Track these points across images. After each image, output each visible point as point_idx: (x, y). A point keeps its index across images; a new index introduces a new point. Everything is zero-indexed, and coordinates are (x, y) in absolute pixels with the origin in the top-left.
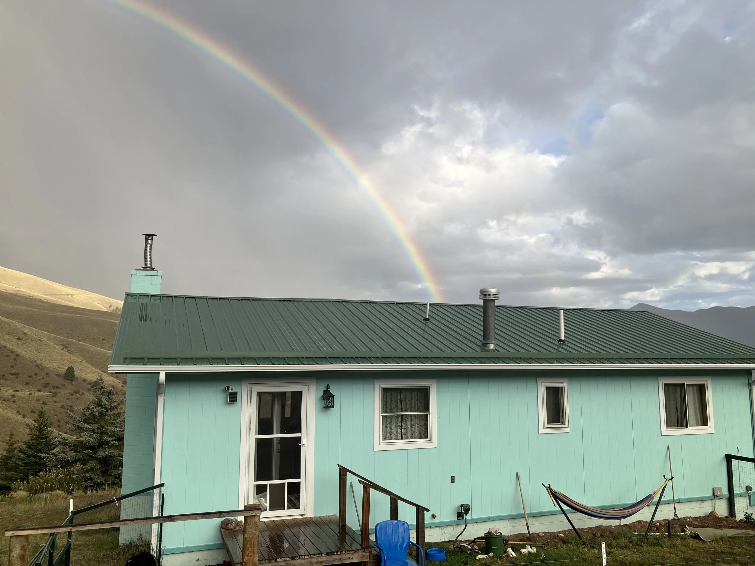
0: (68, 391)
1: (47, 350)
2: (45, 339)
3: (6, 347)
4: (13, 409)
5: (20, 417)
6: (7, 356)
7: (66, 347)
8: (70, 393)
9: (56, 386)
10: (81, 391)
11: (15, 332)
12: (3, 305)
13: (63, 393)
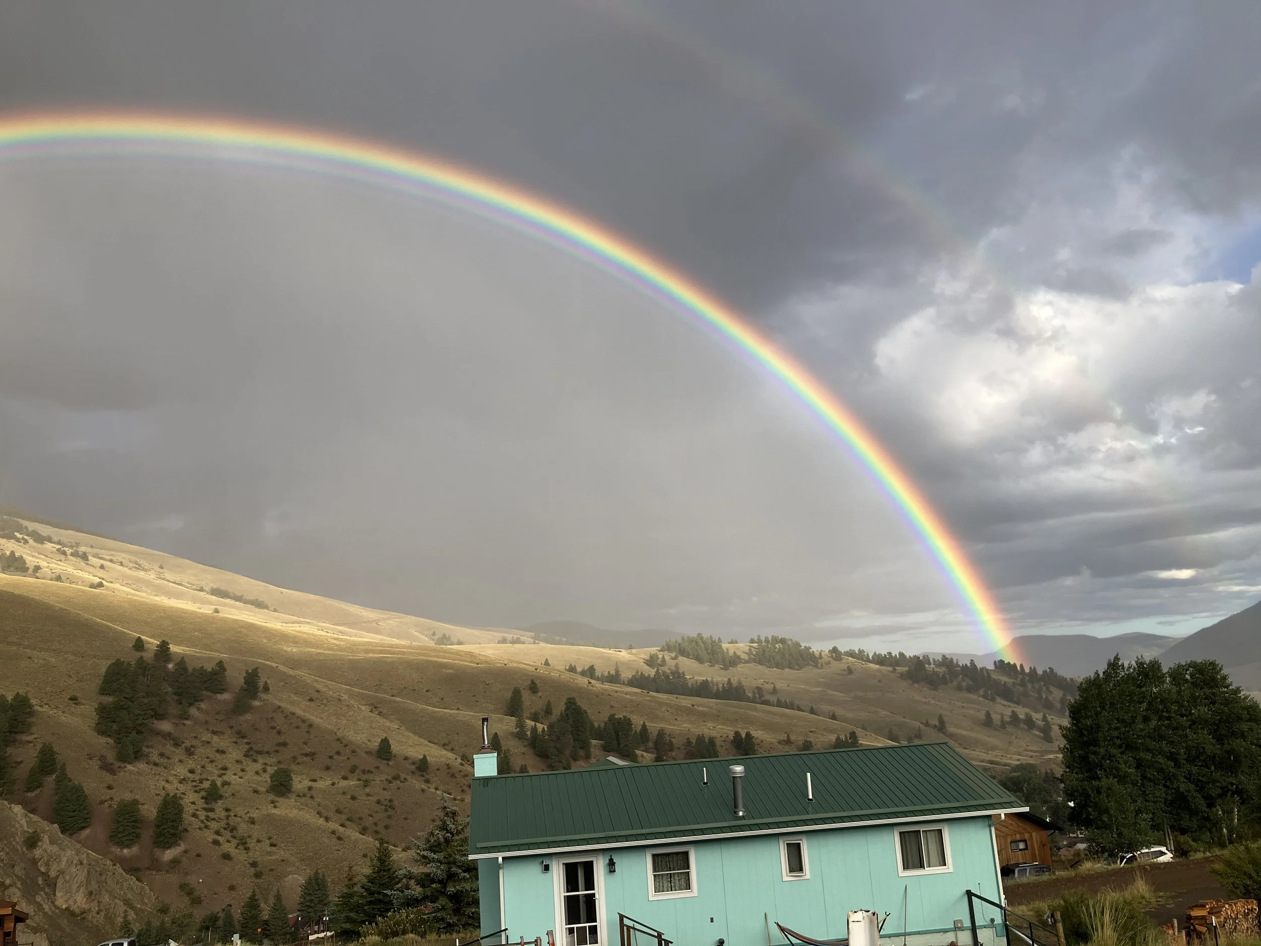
0: (384, 777)
1: (351, 713)
2: (345, 697)
3: (294, 714)
4: (311, 808)
5: (321, 821)
6: (298, 727)
7: (375, 708)
8: (387, 780)
9: (367, 769)
10: (403, 776)
11: (304, 690)
12: (285, 648)
13: (379, 779)
